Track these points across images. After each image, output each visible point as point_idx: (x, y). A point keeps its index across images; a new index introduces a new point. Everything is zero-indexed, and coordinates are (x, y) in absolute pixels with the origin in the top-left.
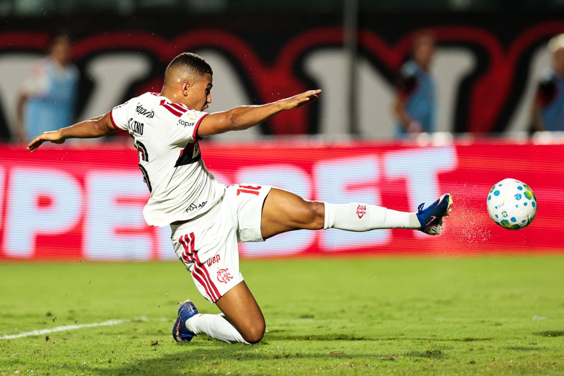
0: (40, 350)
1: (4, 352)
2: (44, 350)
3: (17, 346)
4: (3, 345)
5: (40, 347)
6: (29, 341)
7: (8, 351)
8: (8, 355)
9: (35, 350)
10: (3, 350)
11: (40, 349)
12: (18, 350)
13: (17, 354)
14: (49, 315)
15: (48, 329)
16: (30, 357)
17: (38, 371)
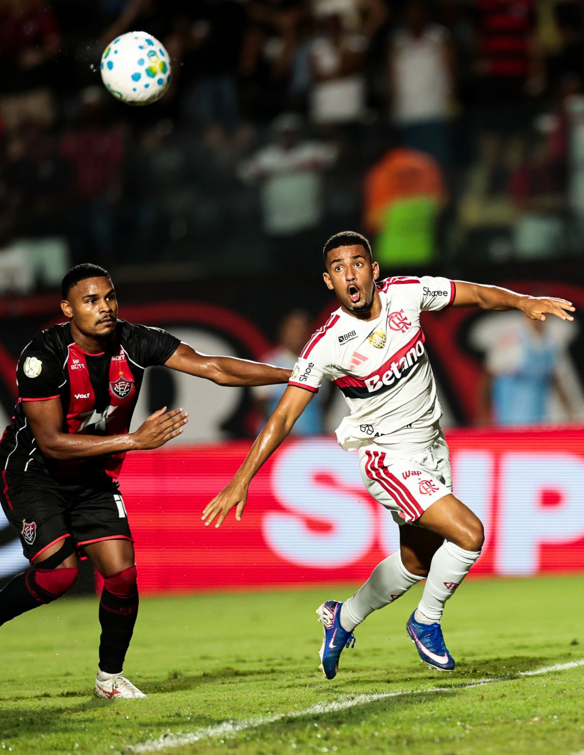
0: (565, 690)
1: (518, 694)
2: (570, 689)
3: (534, 686)
4: (517, 685)
5: (564, 686)
6: (550, 678)
7: (523, 692)
8: (524, 697)
9: (558, 689)
10: (517, 692)
11: (565, 688)
12: (537, 691)
13: (535, 695)
14: (574, 643)
15: (574, 662)
16: (552, 699)
17: (564, 717)
